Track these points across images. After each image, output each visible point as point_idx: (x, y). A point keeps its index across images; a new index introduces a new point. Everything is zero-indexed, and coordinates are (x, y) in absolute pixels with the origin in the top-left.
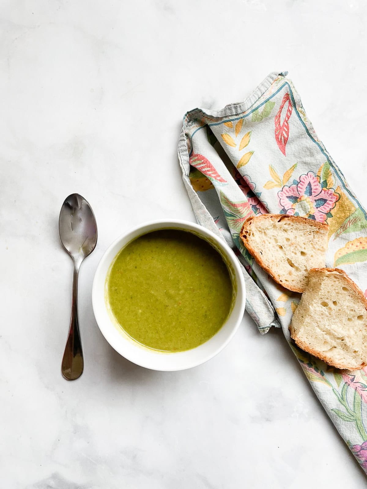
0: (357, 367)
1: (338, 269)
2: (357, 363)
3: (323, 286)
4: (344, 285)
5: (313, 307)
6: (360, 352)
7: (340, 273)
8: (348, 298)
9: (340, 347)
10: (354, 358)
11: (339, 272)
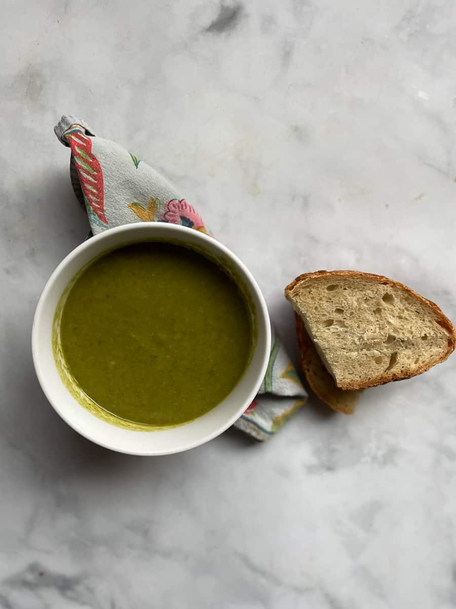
0: (446, 351)
1: (299, 277)
2: (440, 348)
3: (303, 309)
4: (325, 284)
5: (318, 338)
6: (430, 334)
7: (304, 279)
8: (346, 293)
9: (401, 349)
10: (431, 345)
11: (302, 280)
